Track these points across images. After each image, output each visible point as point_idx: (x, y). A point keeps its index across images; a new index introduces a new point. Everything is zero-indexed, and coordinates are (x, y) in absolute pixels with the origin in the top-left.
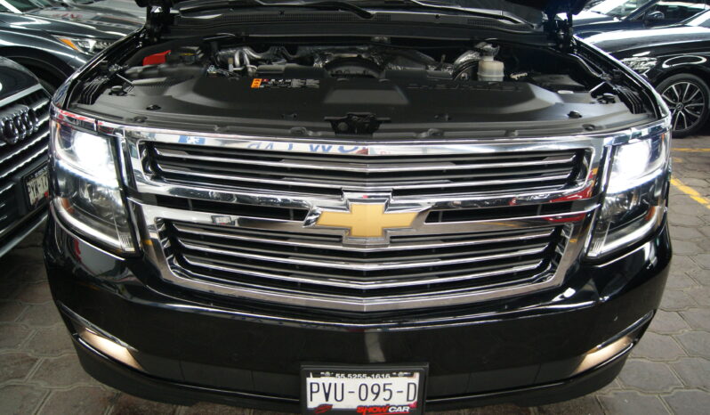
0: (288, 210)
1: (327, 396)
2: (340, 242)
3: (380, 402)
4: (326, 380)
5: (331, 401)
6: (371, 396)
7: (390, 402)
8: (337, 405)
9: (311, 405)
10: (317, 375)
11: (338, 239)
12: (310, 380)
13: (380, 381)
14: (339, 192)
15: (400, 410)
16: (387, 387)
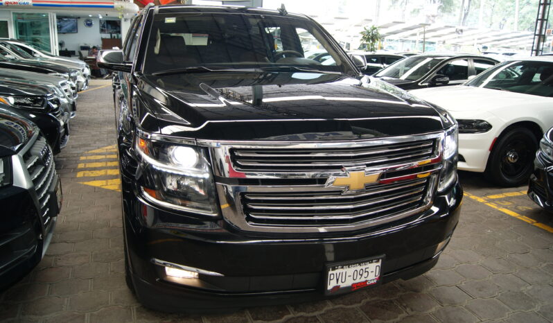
0: (315, 180)
1: (337, 280)
2: (340, 195)
3: (363, 279)
4: (338, 271)
5: (340, 283)
6: (359, 276)
7: (367, 279)
8: (342, 285)
9: (330, 287)
10: (334, 269)
11: (340, 192)
12: (330, 272)
13: (363, 267)
14: (340, 168)
15: (372, 282)
16: (367, 270)
